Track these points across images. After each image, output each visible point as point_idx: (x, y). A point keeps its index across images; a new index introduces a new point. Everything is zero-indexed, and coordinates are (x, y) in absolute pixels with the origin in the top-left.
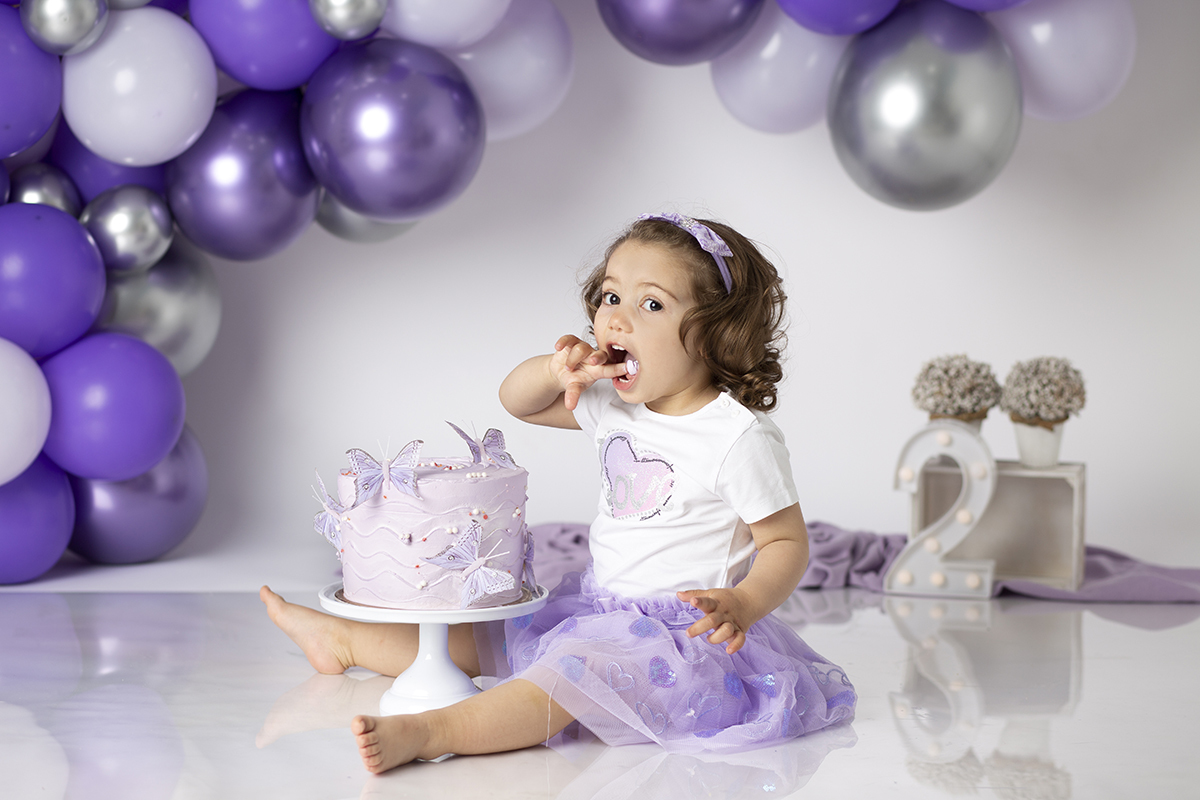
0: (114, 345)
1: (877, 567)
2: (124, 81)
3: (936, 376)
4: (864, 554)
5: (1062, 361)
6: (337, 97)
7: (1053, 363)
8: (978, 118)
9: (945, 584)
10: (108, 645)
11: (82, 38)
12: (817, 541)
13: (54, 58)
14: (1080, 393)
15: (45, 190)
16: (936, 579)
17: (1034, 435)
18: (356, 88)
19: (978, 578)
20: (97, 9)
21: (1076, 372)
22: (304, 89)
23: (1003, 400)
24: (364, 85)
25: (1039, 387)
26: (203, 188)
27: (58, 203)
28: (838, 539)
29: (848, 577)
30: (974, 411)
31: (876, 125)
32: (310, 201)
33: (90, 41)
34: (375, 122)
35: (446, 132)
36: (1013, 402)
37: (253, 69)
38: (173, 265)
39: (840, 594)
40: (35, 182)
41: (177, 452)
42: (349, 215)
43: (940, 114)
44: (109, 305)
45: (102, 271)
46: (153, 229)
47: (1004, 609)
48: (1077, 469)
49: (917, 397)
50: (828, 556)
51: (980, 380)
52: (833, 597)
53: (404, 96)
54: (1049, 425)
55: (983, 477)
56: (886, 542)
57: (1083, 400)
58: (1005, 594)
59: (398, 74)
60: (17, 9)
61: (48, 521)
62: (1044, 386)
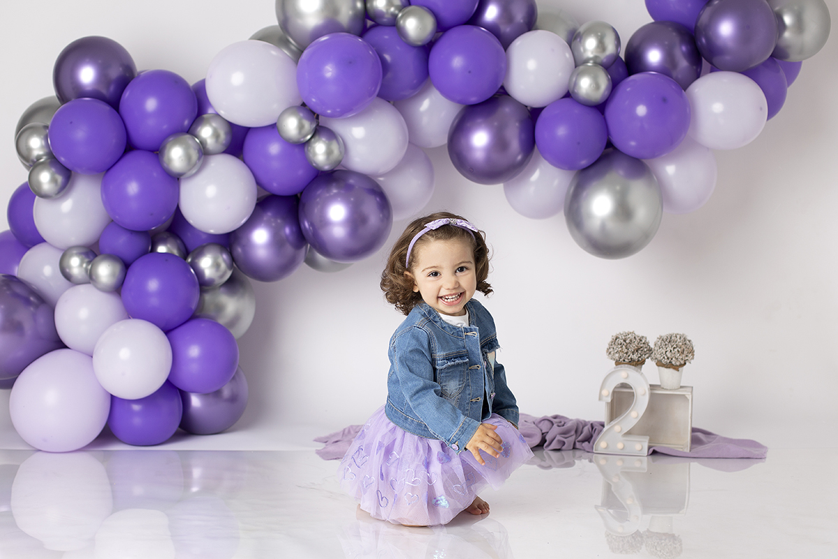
0: (203, 325)
1: (588, 439)
2: (211, 191)
3: (620, 343)
4: (581, 433)
5: (683, 335)
6: (318, 200)
7: (678, 337)
8: (642, 213)
9: (623, 449)
10: (197, 473)
11: (190, 169)
12: (558, 426)
13: (175, 179)
14: (692, 352)
15: (169, 245)
16: (620, 446)
17: (669, 372)
18: (328, 195)
19: (641, 445)
20: (198, 155)
21: (689, 341)
22: (299, 195)
23: (653, 355)
24: (332, 194)
25: (672, 349)
26: (248, 245)
27: (175, 252)
28: (568, 425)
29: (575, 444)
30: (638, 361)
31: (590, 215)
32: (303, 252)
33: (194, 171)
34: (338, 212)
35: (374, 218)
36: (658, 356)
37: (275, 185)
38: (232, 284)
39: (571, 452)
40: (164, 241)
41: (234, 378)
42: (320, 258)
43: (623, 211)
44: (201, 303)
45: (198, 286)
46: (223, 266)
47: (654, 461)
48: (690, 389)
49: (610, 353)
50: (564, 433)
51: (642, 345)
52: (567, 455)
53: (352, 199)
54: (676, 368)
55: (644, 394)
56: (592, 425)
57: (693, 355)
58: (654, 453)
59: (349, 188)
60: (158, 154)
61: (169, 414)
62: (674, 348)
